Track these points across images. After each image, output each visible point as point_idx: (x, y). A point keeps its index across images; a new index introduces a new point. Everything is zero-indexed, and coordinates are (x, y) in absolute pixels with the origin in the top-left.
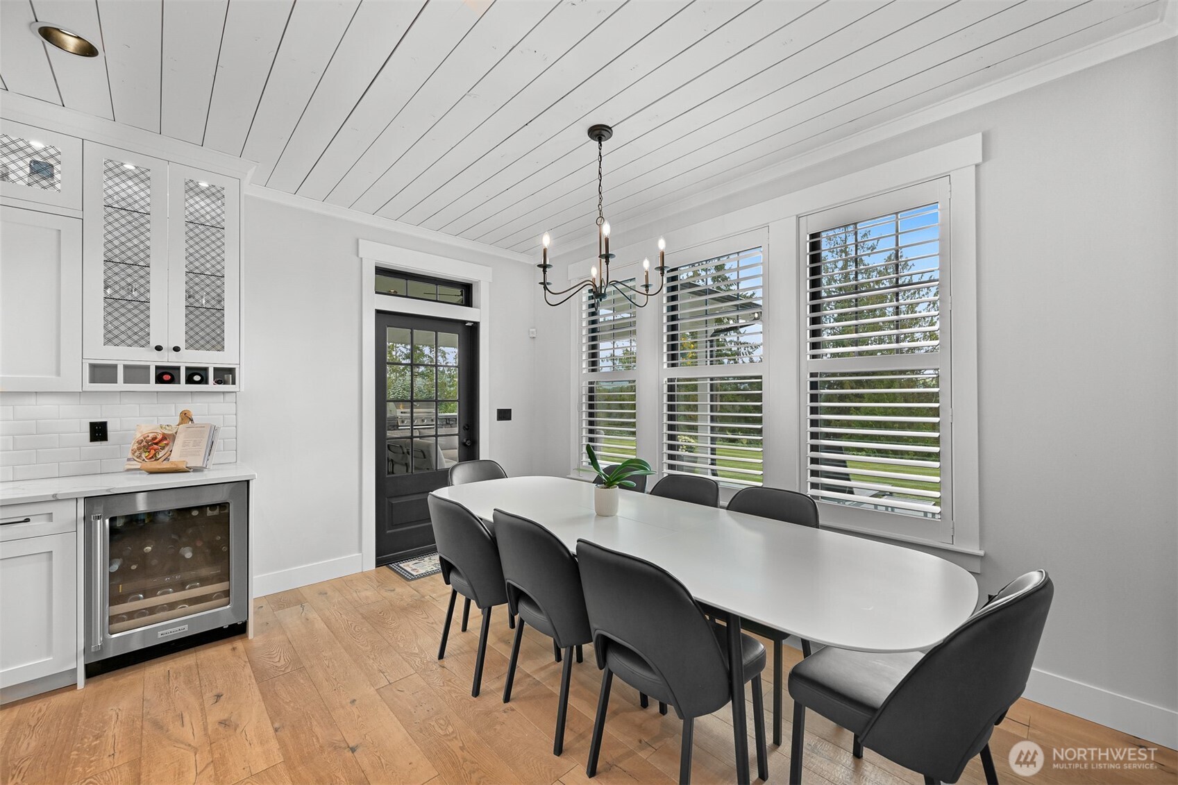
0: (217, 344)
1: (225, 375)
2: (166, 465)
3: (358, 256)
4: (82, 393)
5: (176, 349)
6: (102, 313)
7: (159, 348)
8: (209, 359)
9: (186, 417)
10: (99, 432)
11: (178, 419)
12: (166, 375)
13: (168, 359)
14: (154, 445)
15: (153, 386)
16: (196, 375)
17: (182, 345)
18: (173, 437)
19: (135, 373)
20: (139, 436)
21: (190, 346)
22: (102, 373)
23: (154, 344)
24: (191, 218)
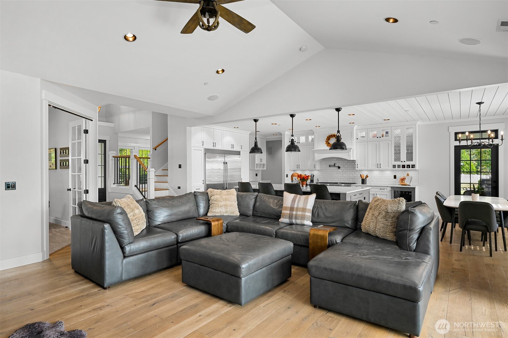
0: (412, 160)
1: (413, 166)
2: (403, 184)
3: (449, 131)
4: (392, 170)
5: (405, 161)
6: (394, 156)
7: (402, 162)
8: (410, 163)
9: (408, 175)
10: (395, 177)
11: (406, 175)
12: (404, 166)
13: (404, 163)
14: (403, 180)
15: (401, 169)
16: (408, 166)
17: (406, 161)
18: (405, 178)
19: (399, 166)
20: (400, 178)
21: (407, 161)
22: (394, 166)
23: (401, 161)
24: (407, 135)
